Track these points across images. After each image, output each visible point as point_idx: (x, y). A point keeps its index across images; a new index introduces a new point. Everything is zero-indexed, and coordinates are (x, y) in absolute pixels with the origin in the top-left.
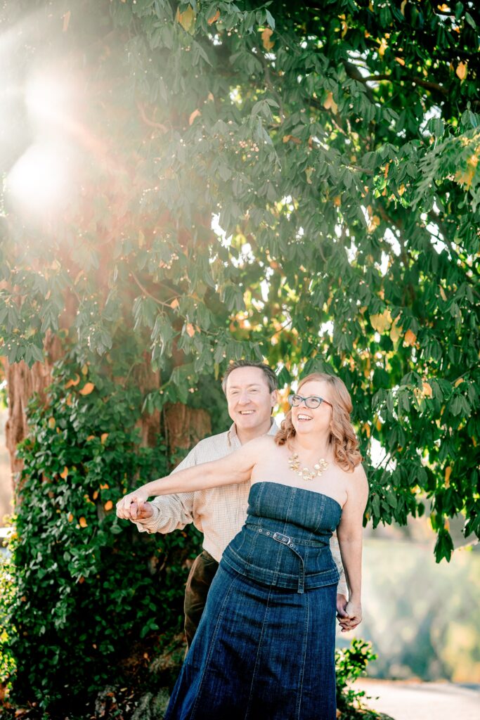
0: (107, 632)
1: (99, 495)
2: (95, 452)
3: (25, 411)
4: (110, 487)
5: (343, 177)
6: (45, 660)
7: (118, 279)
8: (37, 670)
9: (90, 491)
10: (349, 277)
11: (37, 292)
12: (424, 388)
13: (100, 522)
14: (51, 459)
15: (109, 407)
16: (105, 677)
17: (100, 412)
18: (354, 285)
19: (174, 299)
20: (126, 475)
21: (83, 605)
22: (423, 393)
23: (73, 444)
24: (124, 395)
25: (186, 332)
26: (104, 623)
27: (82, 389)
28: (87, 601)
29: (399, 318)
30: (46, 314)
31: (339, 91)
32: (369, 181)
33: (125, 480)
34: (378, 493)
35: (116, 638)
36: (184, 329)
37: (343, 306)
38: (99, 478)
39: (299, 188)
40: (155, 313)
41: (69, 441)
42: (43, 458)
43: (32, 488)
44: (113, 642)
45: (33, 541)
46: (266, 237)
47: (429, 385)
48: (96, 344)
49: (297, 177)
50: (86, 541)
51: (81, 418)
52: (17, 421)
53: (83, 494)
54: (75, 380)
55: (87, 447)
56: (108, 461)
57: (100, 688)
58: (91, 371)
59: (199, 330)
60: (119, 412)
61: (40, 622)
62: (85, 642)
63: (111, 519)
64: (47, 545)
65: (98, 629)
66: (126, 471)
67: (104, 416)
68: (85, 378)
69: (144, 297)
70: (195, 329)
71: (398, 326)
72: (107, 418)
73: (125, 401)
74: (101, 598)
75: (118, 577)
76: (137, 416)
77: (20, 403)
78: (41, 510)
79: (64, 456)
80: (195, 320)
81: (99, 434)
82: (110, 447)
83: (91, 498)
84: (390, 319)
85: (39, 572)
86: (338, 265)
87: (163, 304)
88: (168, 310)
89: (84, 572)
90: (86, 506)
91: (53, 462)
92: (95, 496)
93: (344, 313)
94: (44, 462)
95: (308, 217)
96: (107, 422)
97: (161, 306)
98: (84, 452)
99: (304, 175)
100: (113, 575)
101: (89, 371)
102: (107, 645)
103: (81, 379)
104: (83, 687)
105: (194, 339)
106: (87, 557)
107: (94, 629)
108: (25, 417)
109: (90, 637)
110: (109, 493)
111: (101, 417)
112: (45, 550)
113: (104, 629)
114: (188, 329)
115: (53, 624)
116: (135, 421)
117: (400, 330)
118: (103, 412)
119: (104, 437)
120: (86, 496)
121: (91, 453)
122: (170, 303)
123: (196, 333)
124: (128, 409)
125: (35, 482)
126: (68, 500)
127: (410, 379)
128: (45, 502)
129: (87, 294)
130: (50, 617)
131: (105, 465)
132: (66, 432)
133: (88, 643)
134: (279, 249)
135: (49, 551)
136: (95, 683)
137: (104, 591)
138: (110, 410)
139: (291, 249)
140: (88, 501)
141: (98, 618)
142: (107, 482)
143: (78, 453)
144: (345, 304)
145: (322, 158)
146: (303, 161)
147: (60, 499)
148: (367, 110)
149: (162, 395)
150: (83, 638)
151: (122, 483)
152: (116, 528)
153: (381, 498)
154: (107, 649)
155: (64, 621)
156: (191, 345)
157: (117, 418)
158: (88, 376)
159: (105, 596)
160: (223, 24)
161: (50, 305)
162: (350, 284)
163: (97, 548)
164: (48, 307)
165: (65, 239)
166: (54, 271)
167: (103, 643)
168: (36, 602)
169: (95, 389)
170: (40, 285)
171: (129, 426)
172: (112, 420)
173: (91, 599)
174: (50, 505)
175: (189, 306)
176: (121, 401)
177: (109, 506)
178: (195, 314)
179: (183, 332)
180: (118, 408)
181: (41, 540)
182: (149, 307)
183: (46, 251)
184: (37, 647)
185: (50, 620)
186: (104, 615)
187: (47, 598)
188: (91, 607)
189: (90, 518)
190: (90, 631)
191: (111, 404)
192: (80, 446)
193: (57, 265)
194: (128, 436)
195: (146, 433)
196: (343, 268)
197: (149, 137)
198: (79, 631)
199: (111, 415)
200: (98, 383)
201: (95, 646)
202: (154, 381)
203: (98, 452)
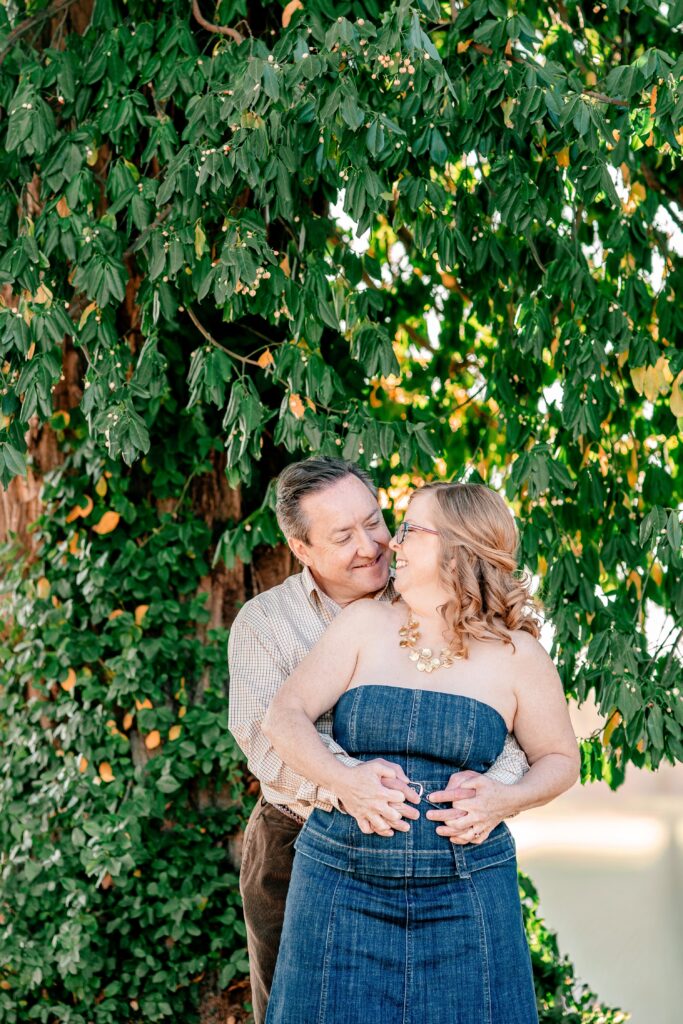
0: (157, 978)
1: (135, 719)
2: (125, 640)
4: (155, 705)
5: (572, 114)
7: (162, 318)
9: (119, 714)
10: (589, 298)
11: (10, 346)
13: (138, 773)
14: (43, 655)
15: (149, 555)
17: (132, 565)
18: (600, 313)
19: (265, 350)
20: (183, 681)
21: (111, 927)
23: (84, 626)
24: (176, 533)
25: (288, 411)
26: (150, 961)
27: (97, 522)
28: (118, 921)
30: (29, 386)
32: (622, 119)
33: (182, 690)
34: (659, 702)
35: (174, 989)
36: (284, 406)
37: (579, 353)
38: (134, 688)
39: (489, 139)
40: (228, 378)
41: (76, 621)
42: (28, 654)
43: (11, 711)
44: (170, 997)
46: (432, 230)
48: (121, 445)
49: (485, 116)
50: (112, 808)
51: (96, 577)
53: (104, 720)
54: (83, 507)
55: (110, 631)
56: (149, 656)
58: (113, 488)
59: (312, 405)
60: (168, 565)
61: (32, 961)
62: (117, 997)
63: (157, 766)
64: (41, 817)
65: (140, 972)
66: (184, 674)
67: (140, 573)
68: (102, 504)
69: (208, 349)
70: (305, 403)
72: (146, 576)
73: (177, 543)
74: (144, 915)
75: (174, 873)
76: (201, 569)
78: (27, 750)
79: (67, 649)
80: (304, 387)
81: (131, 606)
82: (153, 631)
83: (120, 726)
84: (668, 375)
85: (27, 867)
86: (568, 275)
87: (244, 360)
88: (254, 371)
89: (111, 865)
90: (112, 741)
91: (48, 661)
92: (127, 723)
93: (581, 365)
94: (30, 662)
95: (509, 190)
96: (146, 585)
97: (239, 363)
98: (104, 640)
99: (499, 113)
100: (165, 870)
101: (109, 489)
102: (157, 1001)
103: (95, 504)
105: (304, 422)
106: (114, 837)
107: (132, 974)
109: (126, 987)
110: (153, 715)
111: (135, 574)
112: (38, 827)
113: (151, 972)
114: (293, 404)
115: (55, 965)
116: (198, 580)
118: (139, 566)
119: (141, 611)
120: (111, 724)
121: (117, 641)
122: (256, 357)
123: (308, 412)
124: (183, 559)
125: (16, 698)
126: (77, 732)
128: (35, 737)
129: (101, 347)
130: (51, 952)
131: (145, 666)
132: (69, 604)
133: (122, 997)
134: (458, 253)
135: (45, 829)
137: (150, 901)
138: (150, 562)
139: (479, 248)
140: (115, 732)
141: (139, 952)
142: (149, 697)
143: (92, 644)
144: (583, 349)
145: (531, 80)
146: (496, 87)
147: (62, 729)
149: (250, 534)
150: (113, 989)
151: (177, 696)
152: (167, 781)
153: (664, 711)
154: (158, 1011)
155: (77, 958)
156: (299, 433)
157: (164, 575)
158: (107, 498)
159: (150, 911)
161: (36, 369)
162: (591, 311)
163: (134, 820)
164: (31, 375)
165: (59, 247)
166: (41, 306)
167: (150, 998)
168: (24, 925)
169: (122, 523)
170: (15, 333)
171: (187, 589)
172: (155, 579)
173: (126, 915)
174: (44, 742)
175: (292, 361)
176: (171, 544)
177: (153, 740)
178: (304, 375)
179: (282, 411)
180: (165, 557)
181: (28, 807)
182: (217, 366)
183: (24, 269)
184: (28, 1008)
185: (50, 958)
186: (150, 947)
187: (44, 916)
188: (125, 931)
189: (118, 764)
190: (126, 977)
191: (152, 549)
192: (99, 628)
193: (44, 295)
194: (185, 609)
195: (219, 602)
196: (578, 282)
197: (209, 53)
198: (105, 977)
199: (153, 569)
200: (127, 511)
201: (135, 1005)
202: (230, 506)
203: (129, 640)
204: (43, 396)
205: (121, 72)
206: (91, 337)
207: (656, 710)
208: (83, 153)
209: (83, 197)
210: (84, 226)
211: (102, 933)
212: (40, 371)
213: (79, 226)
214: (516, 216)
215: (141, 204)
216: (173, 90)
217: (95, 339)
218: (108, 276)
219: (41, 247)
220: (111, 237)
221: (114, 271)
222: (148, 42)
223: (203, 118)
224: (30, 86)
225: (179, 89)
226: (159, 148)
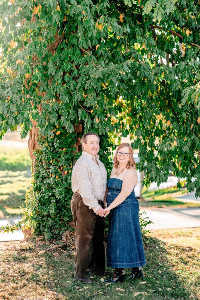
0: (66, 214)
1: (63, 169)
2: (62, 155)
3: (36, 139)
4: (67, 167)
6: (45, 222)
7: (75, 105)
8: (43, 226)
9: (60, 167)
10: (149, 102)
11: (49, 111)
12: (175, 143)
13: (64, 178)
14: (47, 157)
15: (66, 139)
16: (66, 228)
17: (63, 141)
18: (150, 105)
19: (91, 110)
20: (71, 162)
22: (174, 144)
23: (54, 152)
24: (71, 136)
25: (95, 121)
26: (65, 211)
27: (56, 133)
28: (59, 204)
29: (165, 116)
30: (52, 118)
31: (147, 44)
32: (157, 75)
33: (71, 163)
34: (159, 175)
35: (69, 216)
36: (95, 120)
37: (147, 113)
38: (64, 164)
39: (134, 76)
40: (85, 115)
41: (53, 151)
42: (44, 157)
43: (40, 165)
44: (68, 217)
45: (41, 184)
46: (123, 92)
47: (176, 141)
48: (69, 129)
49: (133, 73)
50: (60, 185)
51: (57, 144)
52: (33, 142)
53: (58, 169)
54: (54, 130)
55: (59, 153)
56: (66, 158)
57: (64, 232)
58: (60, 127)
59: (100, 120)
60: (69, 141)
62: (59, 217)
63: (67, 177)
64: (46, 186)
65: (63, 213)
66: (71, 160)
67: (65, 143)
69: (82, 109)
70: (98, 119)
71: (165, 119)
72: (66, 144)
74: (64, 203)
75: (70, 196)
76: (75, 142)
77: (34, 136)
78: (43, 173)
79: (51, 156)
80: (99, 117)
81: (62, 149)
82: (66, 153)
83: (60, 170)
84: (162, 116)
85: (45, 196)
86: (145, 97)
87: (88, 111)
88: (90, 113)
89: (60, 196)
91: (48, 158)
92: (61, 169)
94: (45, 158)
96: (66, 145)
97: (87, 112)
98: (58, 155)
99: (136, 73)
100: (68, 195)
101: (59, 127)
102: (66, 218)
103: (56, 129)
104: (59, 232)
105: (99, 123)
106: (61, 191)
107: (62, 213)
108: (36, 141)
109: (61, 215)
110: (66, 168)
111: (64, 143)
112: (45, 187)
113: (65, 213)
115: (49, 212)
117: (166, 120)
118: (64, 142)
119: (64, 149)
120: (59, 169)
121: (60, 155)
122: (90, 111)
123: (99, 122)
124: (72, 140)
125: (41, 163)
126: (53, 171)
127: (170, 140)
128: (45, 171)
129: (63, 109)
130: (48, 209)
131: (65, 159)
132: (52, 148)
133: (60, 217)
134: (128, 97)
135: (47, 188)
136: (63, 230)
137: (65, 201)
138: (66, 140)
139: (130, 93)
140: (60, 171)
141: (63, 209)
142: (66, 165)
143: (56, 155)
145: (142, 68)
146: (136, 68)
147: (50, 170)
148: (157, 51)
150: (58, 215)
151: (70, 164)
152: (69, 181)
153: (159, 176)
154: (66, 219)
155: (54, 211)
156: (98, 125)
157: (69, 143)
158: (59, 129)
159: (65, 202)
160: (113, 30)
161: (53, 114)
162: (149, 104)
163: (64, 188)
164: (53, 115)
165: (57, 91)
166: (54, 102)
167: (65, 217)
168: (42, 204)
169: (61, 133)
170: (50, 109)
171: (72, 145)
172: (67, 144)
173: (61, 203)
174: (46, 172)
175: (97, 112)
176: (70, 138)
177: (66, 172)
178: (99, 115)
179: (94, 122)
180: (69, 140)
181: (44, 184)
182: (84, 113)
183: (51, 96)
184: (43, 218)
185: (48, 211)
186: (65, 208)
187: (46, 202)
188: (61, 206)
189: (60, 177)
190: (61, 213)
191: (66, 138)
192: (56, 153)
193: (54, 100)
194: (72, 149)
195: (78, 147)
196: (147, 98)
197: (83, 56)
198: (57, 214)
199: (67, 142)
200: (62, 131)
201: (62, 218)
202: (80, 130)
203: (62, 154)
204: (55, 120)
205: (68, 58)
206: (62, 107)
207: (158, 176)
208: (61, 74)
209: (61, 82)
210: (61, 87)
211: (57, 206)
212: (54, 115)
213: (60, 87)
214: (139, 92)
215: (72, 85)
216: (77, 63)
217: (63, 108)
218: (66, 98)
219: (53, 91)
220: (66, 89)
221: (67, 97)
222: (72, 52)
223: (84, 72)
224: (52, 61)
225: (78, 63)
226: (75, 74)
